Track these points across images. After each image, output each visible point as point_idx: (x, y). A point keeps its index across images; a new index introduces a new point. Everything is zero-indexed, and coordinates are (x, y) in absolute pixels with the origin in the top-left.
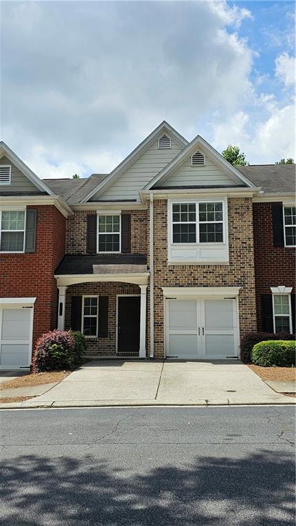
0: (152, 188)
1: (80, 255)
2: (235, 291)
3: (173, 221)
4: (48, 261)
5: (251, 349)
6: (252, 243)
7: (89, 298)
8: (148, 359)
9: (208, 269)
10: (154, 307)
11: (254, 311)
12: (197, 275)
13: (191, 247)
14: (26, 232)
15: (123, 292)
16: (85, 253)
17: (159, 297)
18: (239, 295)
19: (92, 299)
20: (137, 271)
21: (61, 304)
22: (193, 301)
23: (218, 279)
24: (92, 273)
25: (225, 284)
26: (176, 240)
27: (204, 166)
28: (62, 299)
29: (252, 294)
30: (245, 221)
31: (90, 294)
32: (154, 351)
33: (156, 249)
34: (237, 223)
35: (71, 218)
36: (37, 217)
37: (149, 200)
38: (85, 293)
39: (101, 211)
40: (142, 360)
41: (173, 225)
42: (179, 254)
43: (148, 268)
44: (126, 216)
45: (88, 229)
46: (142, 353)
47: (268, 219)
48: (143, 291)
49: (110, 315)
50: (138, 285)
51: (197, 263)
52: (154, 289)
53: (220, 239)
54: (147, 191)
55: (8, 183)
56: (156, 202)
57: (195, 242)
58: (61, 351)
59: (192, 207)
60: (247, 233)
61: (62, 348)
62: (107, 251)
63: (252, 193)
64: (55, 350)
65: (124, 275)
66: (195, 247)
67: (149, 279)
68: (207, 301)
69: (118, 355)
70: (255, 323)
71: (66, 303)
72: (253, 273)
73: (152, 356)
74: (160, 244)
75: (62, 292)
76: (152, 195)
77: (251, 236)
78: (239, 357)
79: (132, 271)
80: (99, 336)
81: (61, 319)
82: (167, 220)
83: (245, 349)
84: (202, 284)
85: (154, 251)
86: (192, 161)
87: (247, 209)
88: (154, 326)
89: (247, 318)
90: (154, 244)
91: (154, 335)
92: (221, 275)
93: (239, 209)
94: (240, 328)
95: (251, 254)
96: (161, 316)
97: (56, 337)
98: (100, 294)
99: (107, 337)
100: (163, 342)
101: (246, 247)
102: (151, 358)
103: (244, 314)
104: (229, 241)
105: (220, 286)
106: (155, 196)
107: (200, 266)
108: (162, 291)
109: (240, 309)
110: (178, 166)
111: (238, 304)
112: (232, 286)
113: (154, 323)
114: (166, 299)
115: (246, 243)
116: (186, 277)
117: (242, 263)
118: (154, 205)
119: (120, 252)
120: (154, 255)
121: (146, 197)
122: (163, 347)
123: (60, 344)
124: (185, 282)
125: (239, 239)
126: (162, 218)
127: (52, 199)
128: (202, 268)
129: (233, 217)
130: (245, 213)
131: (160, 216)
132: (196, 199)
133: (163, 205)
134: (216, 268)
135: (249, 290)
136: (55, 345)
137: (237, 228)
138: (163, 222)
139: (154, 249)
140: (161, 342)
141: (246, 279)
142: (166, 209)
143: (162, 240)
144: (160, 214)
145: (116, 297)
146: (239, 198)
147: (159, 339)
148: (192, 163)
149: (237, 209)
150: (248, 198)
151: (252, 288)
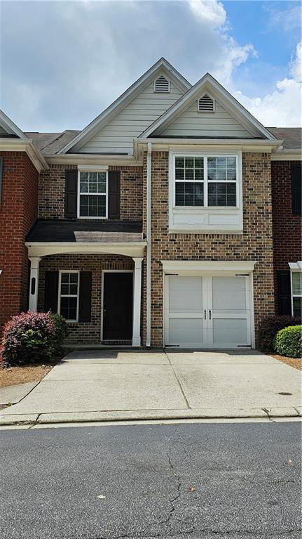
0: (150, 137)
1: (55, 220)
2: (249, 266)
3: (176, 178)
4: (17, 226)
5: (274, 336)
6: (270, 208)
7: (67, 274)
8: (143, 349)
9: (217, 239)
10: (152, 285)
11: (272, 290)
12: (204, 245)
13: (198, 212)
15: (111, 267)
16: (63, 218)
17: (158, 272)
18: (254, 271)
19: (72, 274)
20: (130, 240)
21: (34, 279)
22: (199, 278)
23: (229, 251)
24: (75, 241)
25: (238, 258)
26: (180, 201)
27: (214, 113)
28: (35, 274)
29: (270, 270)
30: (263, 182)
31: (69, 268)
32: (151, 339)
33: (154, 213)
34: (253, 183)
35: (46, 173)
36: (4, 167)
37: (146, 152)
38: (63, 267)
39: (84, 165)
40: (136, 350)
41: (176, 183)
42: (183, 220)
43: (145, 237)
44: (114, 173)
45: (67, 189)
46: (136, 341)
47: (287, 181)
48: (138, 265)
49: (94, 295)
50: (130, 258)
51: (203, 231)
52: (152, 262)
53: (232, 202)
54: (144, 139)
56: (155, 154)
57: (203, 205)
58: (39, 338)
59: (199, 162)
60: (265, 195)
61: (39, 334)
62: (90, 215)
63: (271, 148)
64: (30, 338)
65: (115, 244)
66: (204, 212)
67: (145, 250)
68: (217, 279)
69: (103, 343)
70: (272, 305)
71: (39, 279)
72: (271, 245)
73: (148, 345)
74: (160, 207)
75: (35, 265)
76: (151, 145)
77: (270, 199)
78: (254, 347)
79: (124, 240)
80: (80, 321)
81: (33, 299)
82: (167, 177)
83: (266, 336)
84: (210, 257)
85: (152, 216)
86: (198, 106)
87: (265, 166)
88: (152, 307)
89: (263, 299)
90: (152, 207)
91: (151, 319)
92: (232, 246)
93: (255, 166)
94: (255, 311)
95: (269, 221)
96: (159, 296)
97: (31, 320)
98: (82, 269)
99: (90, 322)
100: (162, 328)
101: (263, 213)
102: (147, 347)
103: (260, 294)
104: (244, 205)
105: (231, 260)
106: (155, 146)
107: (207, 235)
108: (162, 265)
109: (255, 288)
110: (181, 110)
111: (252, 281)
112: (246, 260)
113: (152, 304)
114: (166, 275)
115: (263, 208)
116: (190, 249)
117: (258, 232)
118: (152, 158)
119: (107, 217)
120: (152, 221)
121: (143, 148)
122: (162, 333)
123: (37, 330)
124: (190, 254)
125: (255, 202)
126: (162, 175)
127: (22, 144)
128: (210, 237)
129: (248, 176)
130: (262, 171)
131: (159, 172)
132: (204, 152)
133: (163, 158)
134: (227, 238)
135: (266, 265)
136: (30, 331)
137: (252, 189)
138: (162, 180)
139: (152, 213)
140: (160, 328)
141: (262, 252)
142: (168, 164)
143: (162, 202)
144: (159, 169)
145: (101, 272)
146: (255, 153)
147: (157, 324)
148: (199, 108)
149: (253, 166)
150: (266, 153)
151: (270, 263)
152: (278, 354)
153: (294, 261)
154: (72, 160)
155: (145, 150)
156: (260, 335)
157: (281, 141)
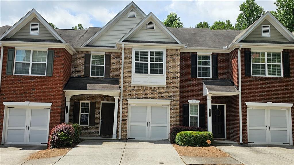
0: (124, 41)
1: (79, 78)
2: (168, 102)
3: (135, 61)
4: (60, 82)
5: (176, 135)
6: (179, 75)
7: (84, 103)
8: (117, 140)
9: (154, 89)
10: (123, 110)
11: (178, 114)
12: (148, 92)
13: (145, 76)
14: (47, 63)
15: (105, 100)
16: (83, 76)
17: (126, 104)
18: (170, 104)
19: (86, 103)
20: (113, 89)
21: (67, 106)
22: (145, 107)
23: (159, 95)
24: (87, 89)
25: (163, 98)
26: (136, 72)
27: (154, 30)
28: (68, 104)
29: (178, 104)
30: (176, 63)
31: (85, 100)
32: (121, 135)
33: (125, 76)
34: (171, 64)
35: (75, 55)
36: (54, 55)
37: (122, 48)
38: (82, 100)
39: (93, 52)
40: (114, 140)
41: (135, 63)
42: (138, 80)
43: (120, 87)
44: (108, 56)
45: (85, 62)
46: (114, 136)
47: (189, 62)
48: (117, 100)
49: (96, 113)
50: (113, 97)
51: (147, 85)
52: (123, 99)
53: (161, 72)
54: (120, 43)
55: (37, 34)
56: (126, 49)
57: (148, 73)
58: (66, 136)
59: (146, 53)
60: (177, 69)
61: (66, 134)
62: (96, 75)
63: (180, 47)
64: (62, 136)
65: (105, 91)
66: (147, 76)
67: (120, 94)
68: (153, 107)
69: (100, 136)
70: (178, 121)
71: (70, 106)
72: (179, 92)
73: (120, 138)
74: (127, 74)
75: (68, 100)
76: (124, 45)
77: (179, 71)
78: (169, 139)
79: (110, 89)
80: (89, 126)
81: (67, 116)
82: (132, 60)
83: (173, 136)
84: (150, 97)
85: (123, 77)
86: (147, 26)
87: (177, 56)
88: (122, 121)
89: (174, 118)
90: (124, 74)
91: (122, 126)
92: (161, 92)
94: (170, 123)
95: (178, 81)
96: (126, 115)
97: (63, 128)
98: (91, 101)
99: (94, 126)
100: (126, 130)
101: (175, 77)
102: (119, 139)
103: (173, 115)
104: (167, 73)
105: (160, 99)
107: (149, 87)
108: (127, 101)
109: (170, 112)
110: (139, 29)
111: (170, 109)
112: (167, 99)
113: (122, 119)
114: (130, 105)
115: (176, 75)
116: (141, 93)
117: (173, 86)
118: (125, 51)
119: (104, 76)
120: (123, 80)
121: (120, 46)
122: (126, 133)
123: (65, 132)
124: (141, 96)
125: (172, 72)
126: (129, 59)
127: (63, 45)
128: (150, 88)
129: (169, 60)
130: (176, 58)
131: (128, 58)
132: (149, 49)
133: (130, 51)
134: (158, 89)
135: (176, 102)
136: (62, 133)
137: (171, 66)
138: (129, 61)
139: (124, 76)
140: (125, 130)
141: (175, 95)
142: (132, 54)
143: (129, 71)
144: (128, 56)
145: (100, 102)
146: (173, 49)
147: (124, 128)
148: (147, 28)
149: (172, 55)
150: (178, 50)
151: (178, 101)
152: (176, 144)
153: (191, 99)
154: (88, 49)
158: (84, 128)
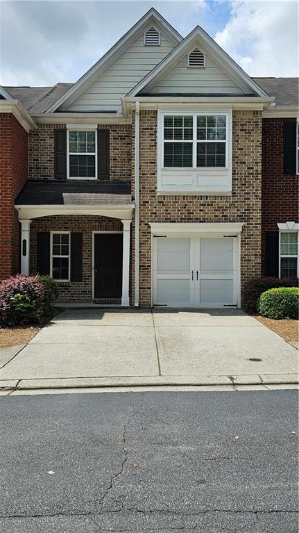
0: (138, 95)
1: (46, 181)
2: (237, 228)
3: (165, 138)
4: (6, 187)
5: (258, 297)
6: (260, 168)
7: (59, 235)
8: (131, 309)
9: (206, 201)
10: (140, 247)
11: (259, 252)
12: (192, 207)
13: (186, 173)
15: (100, 228)
16: (53, 178)
17: (146, 234)
18: (242, 233)
19: (63, 235)
20: (119, 202)
21: (25, 241)
22: (187, 240)
23: (217, 213)
24: (63, 204)
25: (226, 219)
26: (168, 163)
27: (205, 68)
28: (25, 236)
29: (257, 232)
30: (253, 141)
31: (60, 229)
32: (140, 299)
33: (142, 175)
34: (243, 143)
35: (34, 133)
37: (134, 111)
38: (54, 229)
39: (72, 124)
40: (124, 309)
41: (165, 143)
42: (171, 181)
43: (133, 199)
44: (104, 132)
45: (56, 148)
46: (125, 300)
47: (278, 139)
48: (127, 227)
49: (85, 255)
50: (119, 220)
51: (191, 193)
52: (140, 225)
53: (221, 163)
54: (132, 98)
56: (143, 113)
57: (191, 166)
58: (27, 302)
59: (189, 121)
60: (255, 155)
61: (27, 298)
62: (80, 176)
63: (262, 105)
64: (19, 301)
65: (103, 206)
66: (191, 173)
67: (134, 213)
68: (204, 240)
69: (95, 302)
70: (259, 267)
71: (30, 240)
72: (259, 206)
73: (136, 305)
74: (147, 169)
75: (26, 226)
76: (139, 104)
77: (259, 159)
78: (239, 306)
79: (112, 202)
80: (71, 281)
81: (25, 260)
82: (156, 137)
84: (198, 219)
85: (140, 177)
86: (188, 61)
87: (256, 125)
88: (140, 269)
89: (250, 261)
90: (140, 169)
91: (139, 280)
92: (221, 207)
93: (246, 125)
94: (242, 272)
95: (259, 182)
96: (147, 258)
97: (19, 284)
98: (72, 230)
99: (82, 281)
100: (150, 288)
101: (253, 174)
102: (135, 307)
103: (247, 255)
104: (233, 165)
105: (219, 222)
106: (142, 105)
107: (195, 197)
108: (150, 227)
109: (242, 249)
110: (171, 66)
111: (240, 243)
112: (234, 222)
113: (140, 266)
114: (155, 236)
116: (179, 210)
117: (247, 193)
118: (140, 117)
119: (96, 178)
120: (140, 183)
121: (131, 107)
122: (150, 294)
123: (25, 294)
124: (178, 216)
125: (245, 163)
126: (150, 134)
127: (8, 105)
128: (198, 199)
129: (238, 135)
130: (253, 130)
131: (147, 132)
132: (194, 111)
133: (151, 117)
134: (215, 199)
135: (254, 227)
136: (19, 295)
137: (242, 149)
138: (151, 140)
139: (140, 174)
140: (148, 288)
141: (251, 213)
142: (156, 123)
143: (151, 163)
144: (148, 129)
145: (91, 233)
146: (246, 111)
147: (145, 285)
148: (189, 63)
149: (244, 125)
150: (257, 111)
151: (258, 224)
152: (261, 315)
153: (283, 221)
154: (61, 119)
155: (133, 109)
156: (245, 296)
157: (273, 98)
158: (60, 284)
